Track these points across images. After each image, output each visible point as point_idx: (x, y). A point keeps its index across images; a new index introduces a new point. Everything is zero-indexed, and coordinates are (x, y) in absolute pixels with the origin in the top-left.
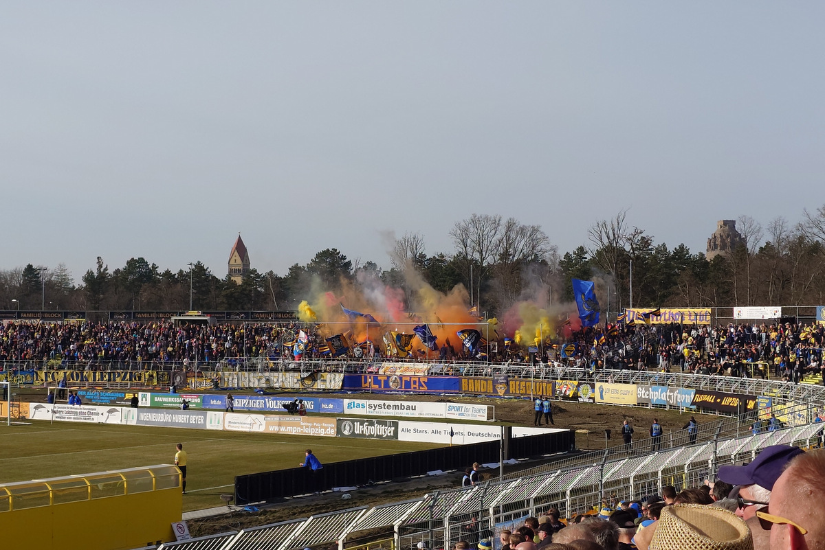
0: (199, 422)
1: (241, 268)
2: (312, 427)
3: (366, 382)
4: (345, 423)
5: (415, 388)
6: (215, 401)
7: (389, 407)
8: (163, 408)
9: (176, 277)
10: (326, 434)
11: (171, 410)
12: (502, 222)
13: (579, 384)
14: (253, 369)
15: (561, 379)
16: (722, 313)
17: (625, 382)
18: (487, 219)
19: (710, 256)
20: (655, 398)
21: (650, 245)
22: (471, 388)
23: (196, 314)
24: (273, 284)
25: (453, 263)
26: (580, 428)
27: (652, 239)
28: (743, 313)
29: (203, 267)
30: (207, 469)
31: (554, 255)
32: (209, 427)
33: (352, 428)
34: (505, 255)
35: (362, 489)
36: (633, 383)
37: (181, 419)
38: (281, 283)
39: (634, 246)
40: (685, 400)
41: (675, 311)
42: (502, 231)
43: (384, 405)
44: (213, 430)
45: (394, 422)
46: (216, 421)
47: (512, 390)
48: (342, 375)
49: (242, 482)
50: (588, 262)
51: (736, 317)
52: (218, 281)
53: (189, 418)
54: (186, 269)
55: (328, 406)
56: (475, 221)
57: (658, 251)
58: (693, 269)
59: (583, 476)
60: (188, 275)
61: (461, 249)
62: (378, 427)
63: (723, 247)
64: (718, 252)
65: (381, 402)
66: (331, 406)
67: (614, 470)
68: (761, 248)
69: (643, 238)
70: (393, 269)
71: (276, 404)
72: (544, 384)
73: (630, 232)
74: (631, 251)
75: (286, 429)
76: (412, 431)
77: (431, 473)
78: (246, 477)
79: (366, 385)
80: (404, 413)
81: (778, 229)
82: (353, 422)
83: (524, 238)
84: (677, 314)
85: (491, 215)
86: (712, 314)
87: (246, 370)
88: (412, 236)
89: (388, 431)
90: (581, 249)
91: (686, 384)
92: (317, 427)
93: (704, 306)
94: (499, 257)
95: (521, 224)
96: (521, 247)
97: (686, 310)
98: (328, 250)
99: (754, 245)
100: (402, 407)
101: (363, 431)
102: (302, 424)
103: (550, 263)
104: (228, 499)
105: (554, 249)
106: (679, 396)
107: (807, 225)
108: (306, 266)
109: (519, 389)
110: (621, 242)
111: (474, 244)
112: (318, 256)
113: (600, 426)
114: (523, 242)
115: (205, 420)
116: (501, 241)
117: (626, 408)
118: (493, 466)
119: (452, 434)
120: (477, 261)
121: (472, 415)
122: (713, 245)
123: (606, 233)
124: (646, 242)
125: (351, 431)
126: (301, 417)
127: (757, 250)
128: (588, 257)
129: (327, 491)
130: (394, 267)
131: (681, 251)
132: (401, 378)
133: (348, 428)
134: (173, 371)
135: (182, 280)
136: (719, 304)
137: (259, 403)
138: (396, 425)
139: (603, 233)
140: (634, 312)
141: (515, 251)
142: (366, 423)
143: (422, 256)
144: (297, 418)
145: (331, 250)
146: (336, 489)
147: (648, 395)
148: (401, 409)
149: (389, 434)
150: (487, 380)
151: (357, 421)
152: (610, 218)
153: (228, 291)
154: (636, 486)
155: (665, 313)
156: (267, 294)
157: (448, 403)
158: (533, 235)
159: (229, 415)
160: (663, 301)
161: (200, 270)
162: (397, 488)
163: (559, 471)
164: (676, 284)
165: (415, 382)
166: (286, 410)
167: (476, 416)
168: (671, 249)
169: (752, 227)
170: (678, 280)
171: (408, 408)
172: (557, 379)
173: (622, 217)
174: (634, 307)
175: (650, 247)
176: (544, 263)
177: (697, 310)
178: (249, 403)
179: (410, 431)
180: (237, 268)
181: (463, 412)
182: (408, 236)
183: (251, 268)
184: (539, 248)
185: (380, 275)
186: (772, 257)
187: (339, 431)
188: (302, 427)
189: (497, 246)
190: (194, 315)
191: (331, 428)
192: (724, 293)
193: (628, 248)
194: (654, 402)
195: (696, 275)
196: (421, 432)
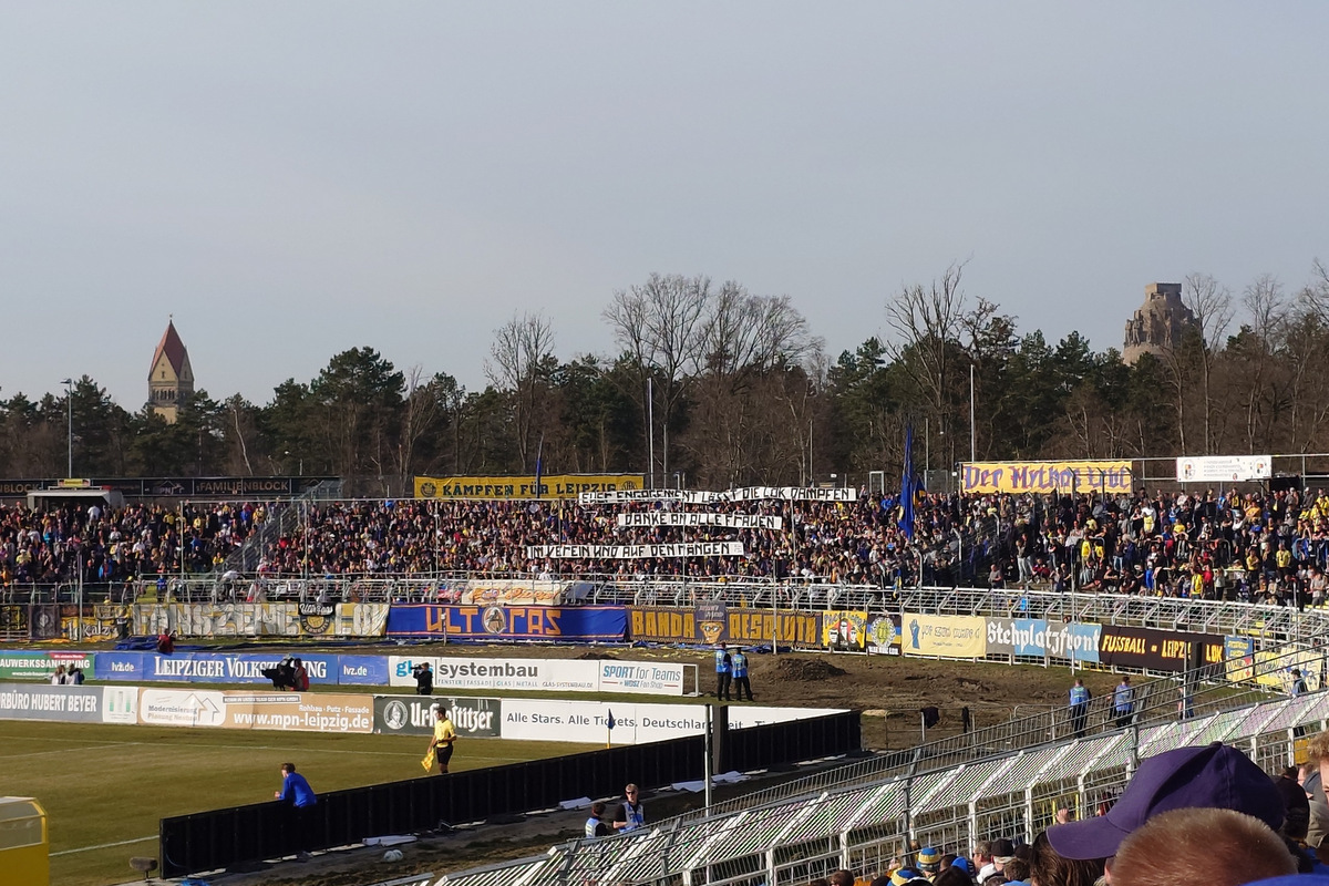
0: (87, 710)
1: (174, 388)
2: (323, 714)
3: (434, 620)
4: (390, 704)
5: (536, 632)
6: (121, 665)
7: (482, 671)
8: (12, 681)
9: (38, 408)
10: (353, 728)
11: (28, 686)
12: (710, 290)
13: (871, 619)
14: (200, 596)
15: (834, 608)
16: (1155, 470)
17: (959, 613)
18: (680, 283)
19: (1129, 356)
20: (1023, 644)
21: (1010, 334)
22: (651, 630)
23: (80, 485)
24: (242, 421)
25: (614, 375)
26: (872, 707)
27: (1015, 321)
28: (1196, 469)
29: (93, 388)
30: (104, 805)
31: (817, 356)
32: (107, 718)
33: (406, 716)
34: (720, 357)
35: (425, 841)
36: (978, 613)
37: (51, 703)
38: (257, 419)
39: (980, 337)
40: (1082, 647)
41: (1061, 466)
42: (711, 307)
43: (473, 666)
44: (116, 725)
45: (491, 701)
46: (121, 705)
47: (733, 632)
48: (385, 608)
49: (175, 831)
50: (886, 370)
51: (1181, 477)
52: (125, 416)
53: (66, 701)
54: (59, 393)
55: (357, 672)
56: (656, 289)
57: (1027, 346)
58: (1098, 381)
59: (875, 801)
60: (62, 405)
61: (626, 345)
62: (460, 713)
63: (1157, 337)
64: (1146, 347)
65: (467, 661)
66: (362, 671)
67: (936, 789)
68: (1231, 339)
69: (997, 321)
70: (490, 388)
71: (250, 669)
72: (801, 620)
73: (969, 308)
74: (974, 347)
75: (269, 719)
76: (530, 719)
77: (567, 804)
78: (182, 820)
79: (438, 626)
80: (513, 683)
81: (1263, 300)
82: (407, 702)
83: (756, 321)
84: (1064, 473)
85: (690, 275)
86: (1135, 473)
87: (186, 600)
88: (528, 320)
89: (478, 720)
90: (873, 344)
91: (1083, 613)
92: (334, 715)
93: (1118, 456)
94: (705, 362)
95: (751, 295)
96: (750, 339)
97: (1083, 466)
98: (355, 350)
99: (1217, 333)
100: (509, 671)
101: (427, 722)
102: (301, 708)
103: (809, 373)
104: (146, 867)
105: (817, 346)
106: (1070, 638)
107: (1322, 292)
108: (309, 384)
109: (749, 631)
110: (952, 329)
111: (653, 336)
112: (334, 363)
113: (911, 700)
114: (755, 330)
115: (99, 704)
116: (710, 328)
117: (964, 664)
118: (692, 786)
119: (611, 724)
120: (661, 371)
121: (654, 684)
122: (1136, 333)
123: (922, 310)
124: (1002, 328)
125: (404, 722)
126: (299, 694)
127: (1224, 343)
128: (888, 359)
129: (354, 846)
130: (492, 383)
131: (1074, 346)
132: (507, 612)
133: (396, 715)
134: (33, 603)
135: (52, 415)
136: (1151, 451)
137: (212, 667)
138: (495, 708)
139: (917, 312)
140: (978, 470)
141: (738, 346)
142: (435, 705)
143: (550, 361)
144: (291, 697)
145: (360, 350)
146: (372, 841)
147: (1009, 638)
148: (507, 674)
149: (482, 727)
150: (682, 613)
151: (416, 701)
152: (930, 282)
153: (148, 437)
154: (981, 822)
155: (1041, 472)
156: (231, 441)
157: (603, 661)
158: (774, 314)
159: (150, 695)
160: (1037, 448)
161: (87, 395)
162: (498, 835)
163: (826, 794)
164: (1062, 412)
165: (535, 619)
166: (271, 681)
167: (659, 686)
168: (1053, 342)
169: (1214, 296)
170: (1068, 406)
171: (522, 672)
172: (825, 607)
173: (953, 278)
174: (979, 459)
175: (1011, 339)
176: (798, 372)
177: (1106, 465)
178: (191, 668)
179: (524, 719)
180: (167, 389)
181: (633, 679)
182: (520, 319)
183: (196, 389)
184: (786, 343)
185: (462, 401)
186: (1252, 356)
187: (379, 722)
188: (301, 715)
189: (702, 339)
190: (74, 487)
191: (363, 716)
192: (1158, 429)
193: (966, 340)
194: (1022, 652)
195: (1104, 393)
196: (547, 720)
